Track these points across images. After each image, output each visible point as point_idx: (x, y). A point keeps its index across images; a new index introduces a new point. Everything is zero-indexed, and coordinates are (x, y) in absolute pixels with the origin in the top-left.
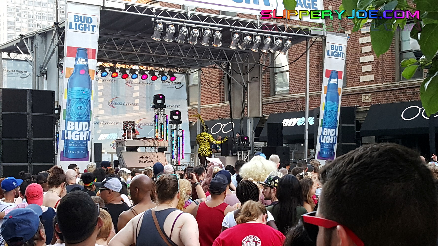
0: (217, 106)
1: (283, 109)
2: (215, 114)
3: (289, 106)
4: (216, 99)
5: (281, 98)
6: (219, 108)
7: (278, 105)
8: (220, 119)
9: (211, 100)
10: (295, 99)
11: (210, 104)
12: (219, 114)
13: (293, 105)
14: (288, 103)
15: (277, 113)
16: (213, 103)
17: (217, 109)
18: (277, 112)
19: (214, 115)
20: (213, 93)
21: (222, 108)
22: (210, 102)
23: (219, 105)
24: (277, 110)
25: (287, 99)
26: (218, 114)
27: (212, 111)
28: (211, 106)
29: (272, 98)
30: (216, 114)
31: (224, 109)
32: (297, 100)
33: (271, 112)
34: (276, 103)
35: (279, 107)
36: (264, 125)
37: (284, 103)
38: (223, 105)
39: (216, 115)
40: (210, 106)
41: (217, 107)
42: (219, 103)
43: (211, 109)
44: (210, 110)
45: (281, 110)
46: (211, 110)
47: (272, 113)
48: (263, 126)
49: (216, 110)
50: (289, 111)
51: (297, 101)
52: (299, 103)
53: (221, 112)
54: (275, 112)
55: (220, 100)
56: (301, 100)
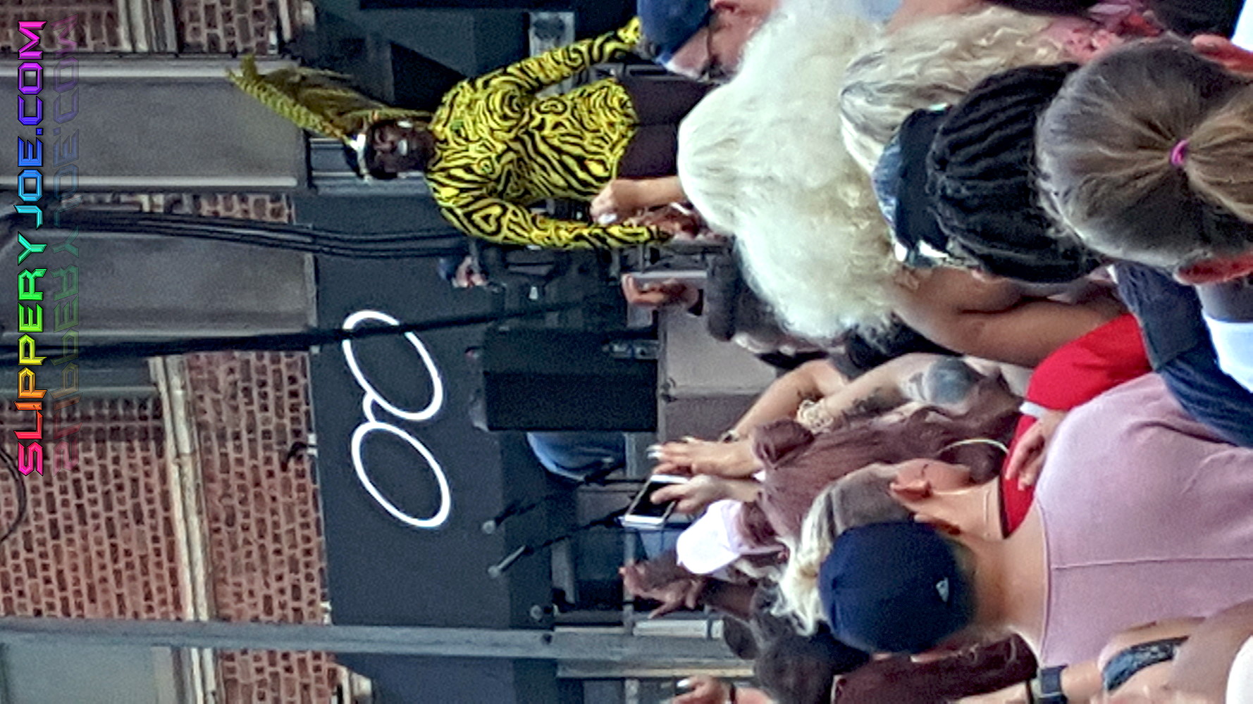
4: (126, 472)
8: (312, 439)
11: (170, 531)
12: (267, 448)
16: (167, 507)
17: (224, 468)
19: (278, 492)
21: (209, 417)
22: (154, 527)
39: (279, 475)
43: (220, 523)
44: (232, 536)
46: (230, 522)
53: (251, 430)
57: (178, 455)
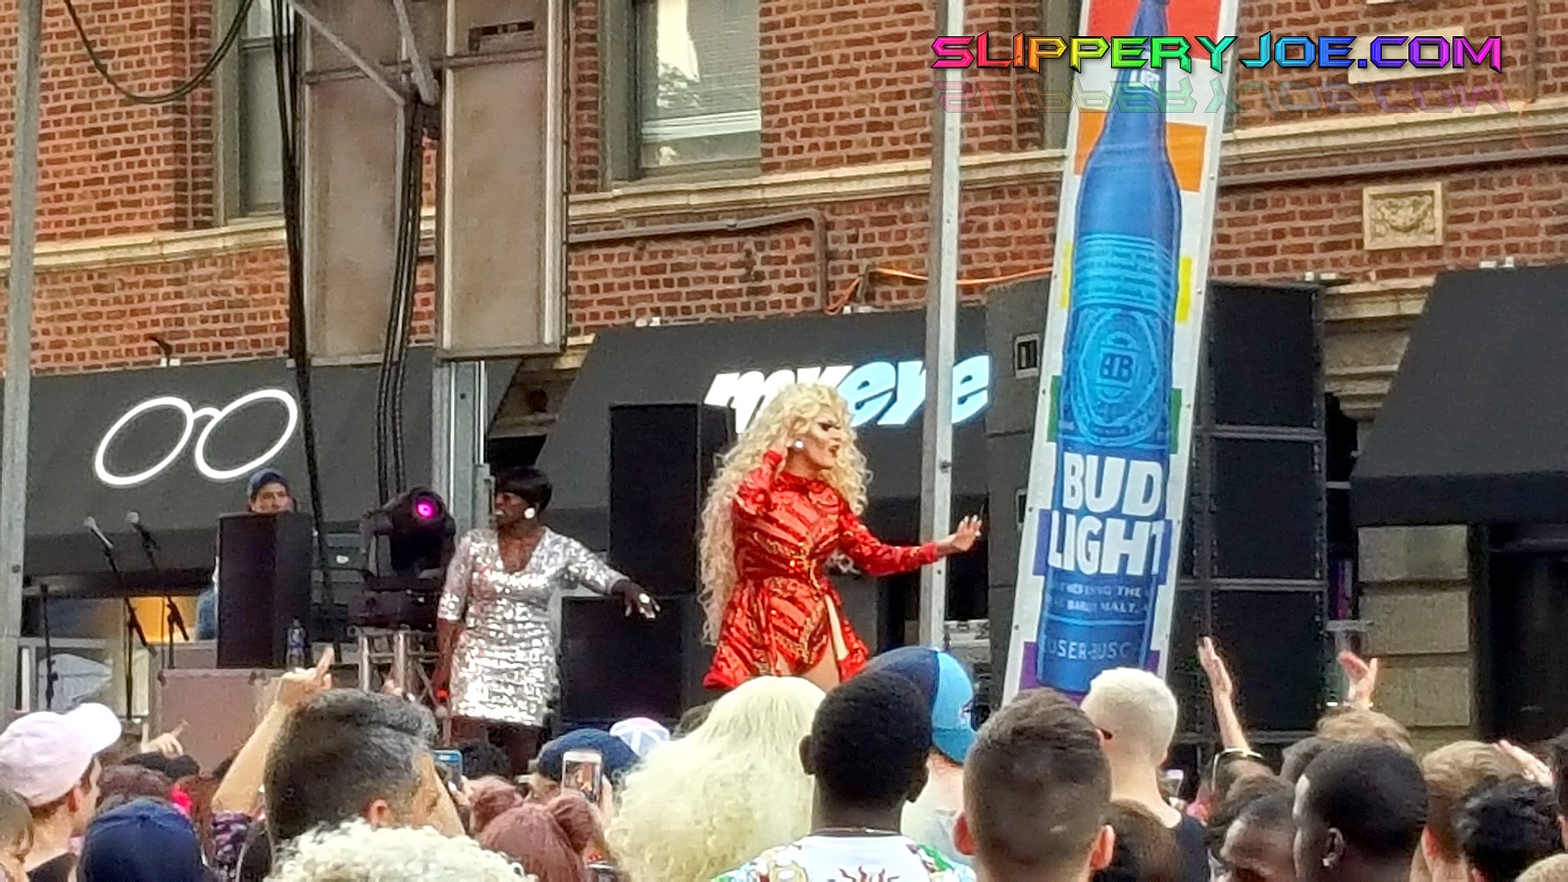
0: (148, 252)
1: (708, 294)
2: (134, 320)
3: (758, 267)
4: (146, 194)
5: (695, 200)
6: (165, 270)
7: (668, 254)
8: (175, 362)
9: (101, 207)
10: (811, 213)
11: (91, 234)
12: (167, 322)
13: (791, 257)
14: (750, 243)
15: (656, 321)
16: (115, 232)
17: (148, 284)
18: (657, 312)
19: (126, 332)
20: (118, 148)
21: (196, 271)
22: (94, 220)
23: (168, 250)
24: (662, 298)
25: (744, 208)
26: (155, 323)
27: (100, 297)
28: (101, 256)
29: (617, 198)
30: (142, 325)
31: (209, 277)
32: (830, 218)
33: (610, 315)
34: (647, 238)
35: (676, 276)
36: (541, 416)
37: (714, 241)
38: (200, 245)
39: (142, 332)
40: (91, 252)
41: (152, 268)
42: (163, 227)
43: (97, 279)
44: (85, 290)
45: (690, 296)
46: (99, 289)
47: (618, 321)
48: (541, 424)
49: (135, 292)
50: (761, 306)
51: (828, 226)
52: (844, 247)
53: (185, 308)
54: (641, 312)
55: (172, 206)
56: (860, 224)
57: (161, 243)
